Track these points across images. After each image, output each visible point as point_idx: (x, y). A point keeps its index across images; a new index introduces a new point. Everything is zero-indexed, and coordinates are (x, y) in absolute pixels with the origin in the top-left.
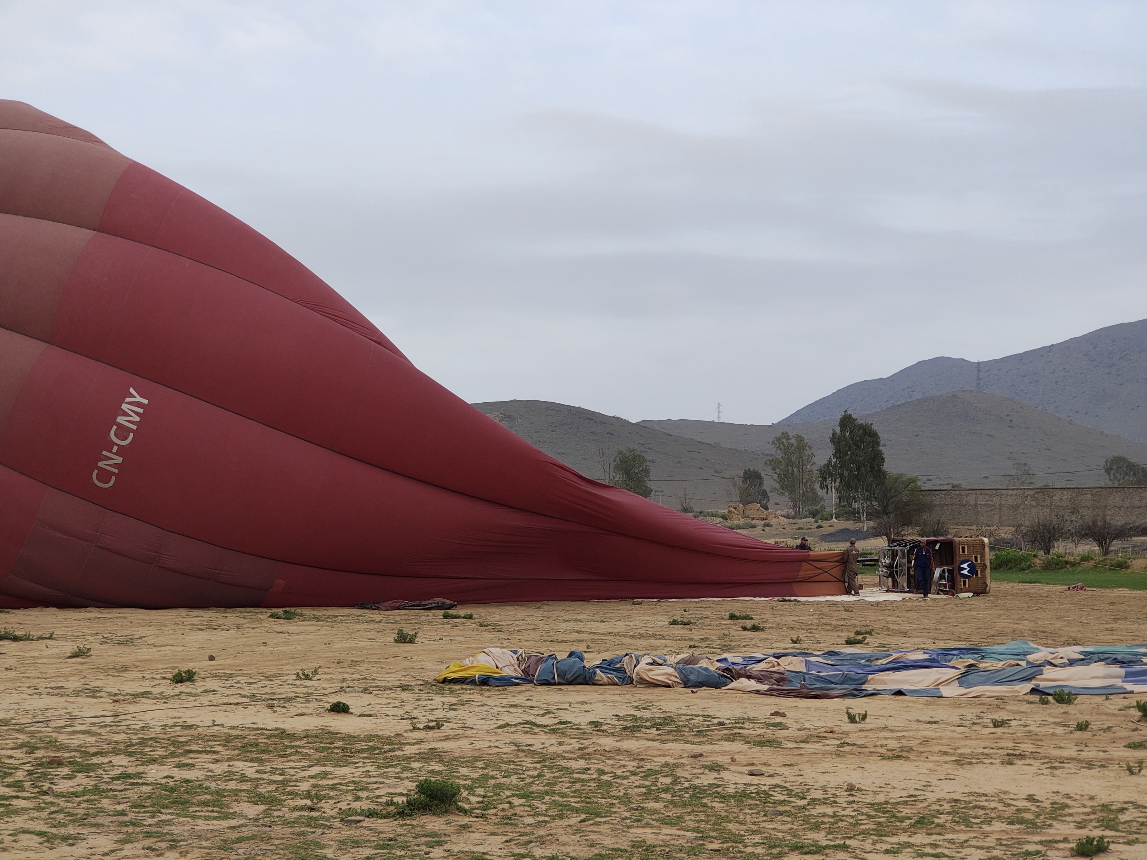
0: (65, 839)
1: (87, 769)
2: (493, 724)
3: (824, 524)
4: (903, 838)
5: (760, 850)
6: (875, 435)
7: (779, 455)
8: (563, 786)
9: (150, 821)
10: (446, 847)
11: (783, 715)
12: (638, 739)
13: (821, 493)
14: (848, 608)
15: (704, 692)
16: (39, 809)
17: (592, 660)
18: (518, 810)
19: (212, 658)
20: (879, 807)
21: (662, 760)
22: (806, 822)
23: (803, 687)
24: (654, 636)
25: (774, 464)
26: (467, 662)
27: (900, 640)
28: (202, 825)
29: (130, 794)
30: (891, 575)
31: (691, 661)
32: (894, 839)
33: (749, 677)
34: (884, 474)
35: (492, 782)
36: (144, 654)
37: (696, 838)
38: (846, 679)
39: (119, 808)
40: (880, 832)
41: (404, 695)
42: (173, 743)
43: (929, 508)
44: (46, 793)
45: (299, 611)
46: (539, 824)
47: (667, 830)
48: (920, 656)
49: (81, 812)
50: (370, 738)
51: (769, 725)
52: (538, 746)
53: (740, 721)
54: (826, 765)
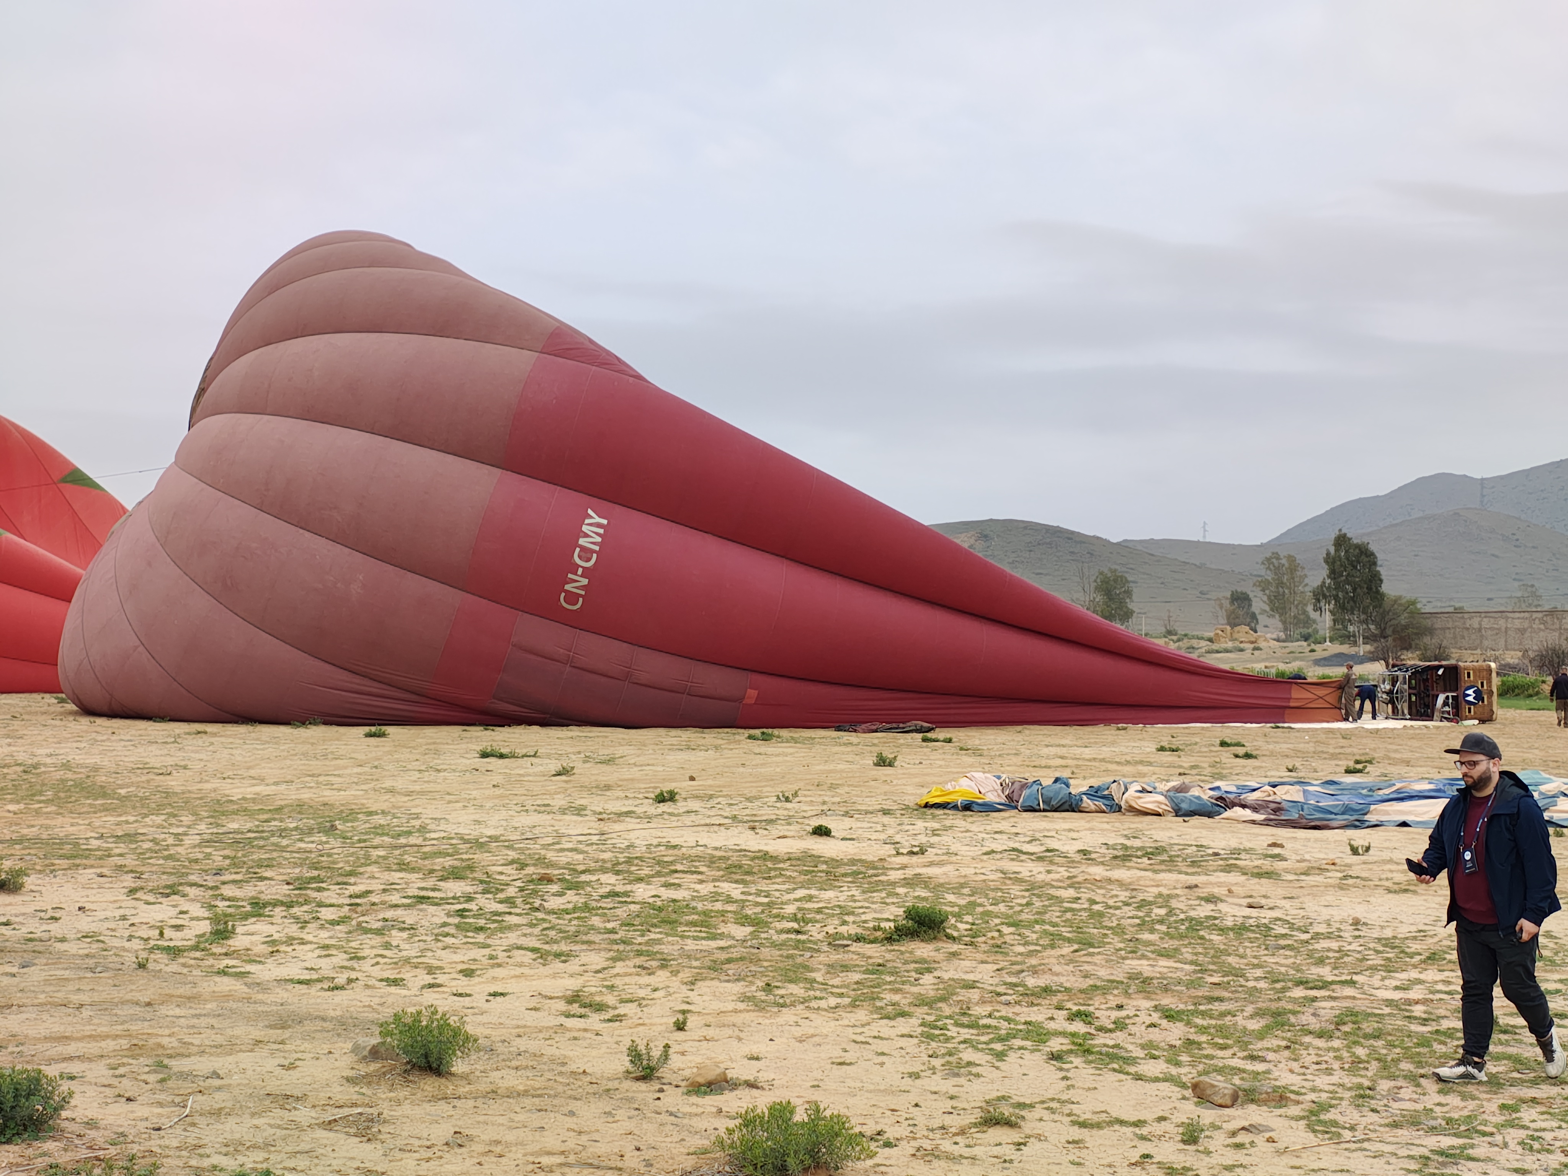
0: (557, 955)
1: (576, 886)
2: (977, 851)
3: (1317, 647)
4: (1414, 974)
5: (1262, 985)
6: (1372, 554)
7: (1269, 576)
8: (1053, 915)
9: (640, 940)
10: (937, 973)
11: (1281, 846)
12: (1129, 868)
13: (1314, 615)
14: (1346, 735)
15: (1196, 821)
16: (531, 925)
17: (1078, 787)
18: (1008, 939)
19: (692, 779)
20: (1388, 943)
21: (1155, 890)
22: (1310, 956)
23: (1301, 817)
24: (1141, 762)
25: (1263, 585)
26: (949, 787)
27: (1403, 770)
28: (691, 945)
29: (619, 912)
30: (1391, 701)
31: (1182, 789)
32: (1403, 976)
33: (1244, 806)
34: (1383, 595)
35: (980, 909)
36: (626, 773)
37: (1195, 972)
38: (1347, 810)
39: (610, 926)
40: (1389, 968)
41: (886, 819)
42: (659, 863)
43: (1431, 631)
44: (537, 909)
45: (776, 732)
46: (1031, 954)
47: (1163, 962)
48: (1425, 786)
49: (573, 929)
50: (853, 862)
51: (1267, 856)
52: (1025, 874)
53: (1236, 852)
54: (1330, 898)
